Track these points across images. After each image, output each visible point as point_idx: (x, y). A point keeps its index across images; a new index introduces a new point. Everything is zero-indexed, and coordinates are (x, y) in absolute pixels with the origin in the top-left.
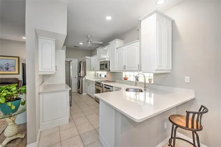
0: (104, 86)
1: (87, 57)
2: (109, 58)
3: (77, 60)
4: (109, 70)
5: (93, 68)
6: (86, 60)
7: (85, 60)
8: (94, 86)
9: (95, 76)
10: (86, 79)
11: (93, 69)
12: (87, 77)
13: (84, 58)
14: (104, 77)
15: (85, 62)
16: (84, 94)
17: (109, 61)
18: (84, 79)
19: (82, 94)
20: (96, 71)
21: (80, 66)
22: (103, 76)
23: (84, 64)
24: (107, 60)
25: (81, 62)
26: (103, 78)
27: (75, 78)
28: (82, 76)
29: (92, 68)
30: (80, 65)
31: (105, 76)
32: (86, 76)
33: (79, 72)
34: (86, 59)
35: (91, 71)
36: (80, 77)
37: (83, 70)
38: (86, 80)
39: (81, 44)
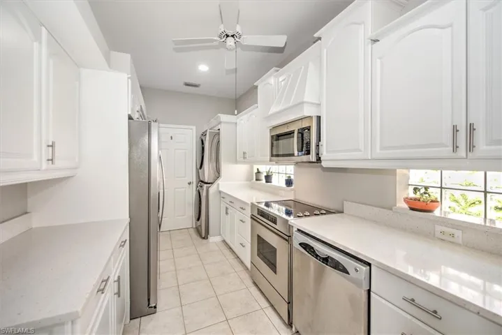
0: (298, 239)
1: (224, 118)
2: (319, 105)
3: (194, 128)
4: (319, 160)
5: (244, 153)
6: (219, 127)
7: (217, 128)
8: (249, 220)
9: (249, 179)
10: (220, 189)
11: (244, 158)
12: (224, 185)
13: (213, 122)
14: (283, 184)
15: (219, 134)
16: (213, 239)
17: (319, 118)
18: (213, 189)
19: (205, 238)
20: (252, 163)
21: (203, 149)
22: (278, 181)
23: (215, 141)
24: (308, 111)
25: (204, 134)
26: (280, 188)
27: (190, 183)
28: (206, 181)
29: (239, 155)
30: (203, 143)
31: (289, 183)
32: (220, 181)
33: (198, 167)
34: (220, 123)
35: (236, 162)
36: (202, 182)
37: (210, 159)
38: (220, 192)
39: (203, 68)
